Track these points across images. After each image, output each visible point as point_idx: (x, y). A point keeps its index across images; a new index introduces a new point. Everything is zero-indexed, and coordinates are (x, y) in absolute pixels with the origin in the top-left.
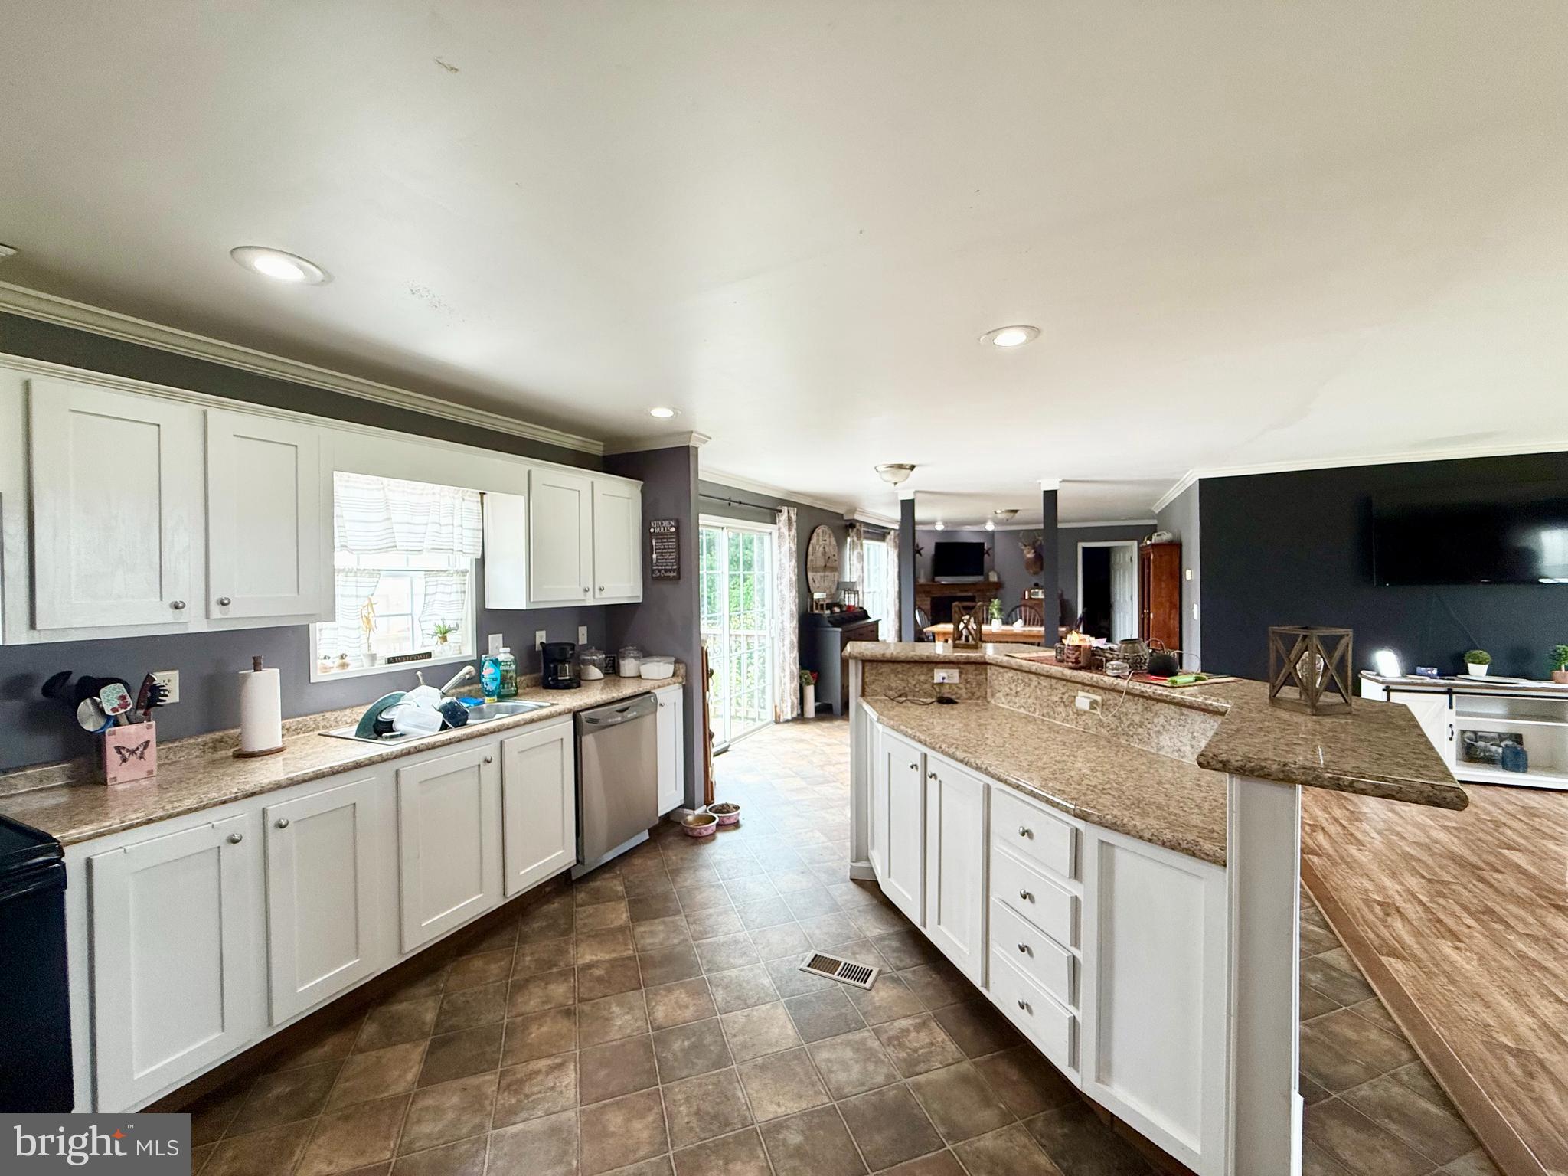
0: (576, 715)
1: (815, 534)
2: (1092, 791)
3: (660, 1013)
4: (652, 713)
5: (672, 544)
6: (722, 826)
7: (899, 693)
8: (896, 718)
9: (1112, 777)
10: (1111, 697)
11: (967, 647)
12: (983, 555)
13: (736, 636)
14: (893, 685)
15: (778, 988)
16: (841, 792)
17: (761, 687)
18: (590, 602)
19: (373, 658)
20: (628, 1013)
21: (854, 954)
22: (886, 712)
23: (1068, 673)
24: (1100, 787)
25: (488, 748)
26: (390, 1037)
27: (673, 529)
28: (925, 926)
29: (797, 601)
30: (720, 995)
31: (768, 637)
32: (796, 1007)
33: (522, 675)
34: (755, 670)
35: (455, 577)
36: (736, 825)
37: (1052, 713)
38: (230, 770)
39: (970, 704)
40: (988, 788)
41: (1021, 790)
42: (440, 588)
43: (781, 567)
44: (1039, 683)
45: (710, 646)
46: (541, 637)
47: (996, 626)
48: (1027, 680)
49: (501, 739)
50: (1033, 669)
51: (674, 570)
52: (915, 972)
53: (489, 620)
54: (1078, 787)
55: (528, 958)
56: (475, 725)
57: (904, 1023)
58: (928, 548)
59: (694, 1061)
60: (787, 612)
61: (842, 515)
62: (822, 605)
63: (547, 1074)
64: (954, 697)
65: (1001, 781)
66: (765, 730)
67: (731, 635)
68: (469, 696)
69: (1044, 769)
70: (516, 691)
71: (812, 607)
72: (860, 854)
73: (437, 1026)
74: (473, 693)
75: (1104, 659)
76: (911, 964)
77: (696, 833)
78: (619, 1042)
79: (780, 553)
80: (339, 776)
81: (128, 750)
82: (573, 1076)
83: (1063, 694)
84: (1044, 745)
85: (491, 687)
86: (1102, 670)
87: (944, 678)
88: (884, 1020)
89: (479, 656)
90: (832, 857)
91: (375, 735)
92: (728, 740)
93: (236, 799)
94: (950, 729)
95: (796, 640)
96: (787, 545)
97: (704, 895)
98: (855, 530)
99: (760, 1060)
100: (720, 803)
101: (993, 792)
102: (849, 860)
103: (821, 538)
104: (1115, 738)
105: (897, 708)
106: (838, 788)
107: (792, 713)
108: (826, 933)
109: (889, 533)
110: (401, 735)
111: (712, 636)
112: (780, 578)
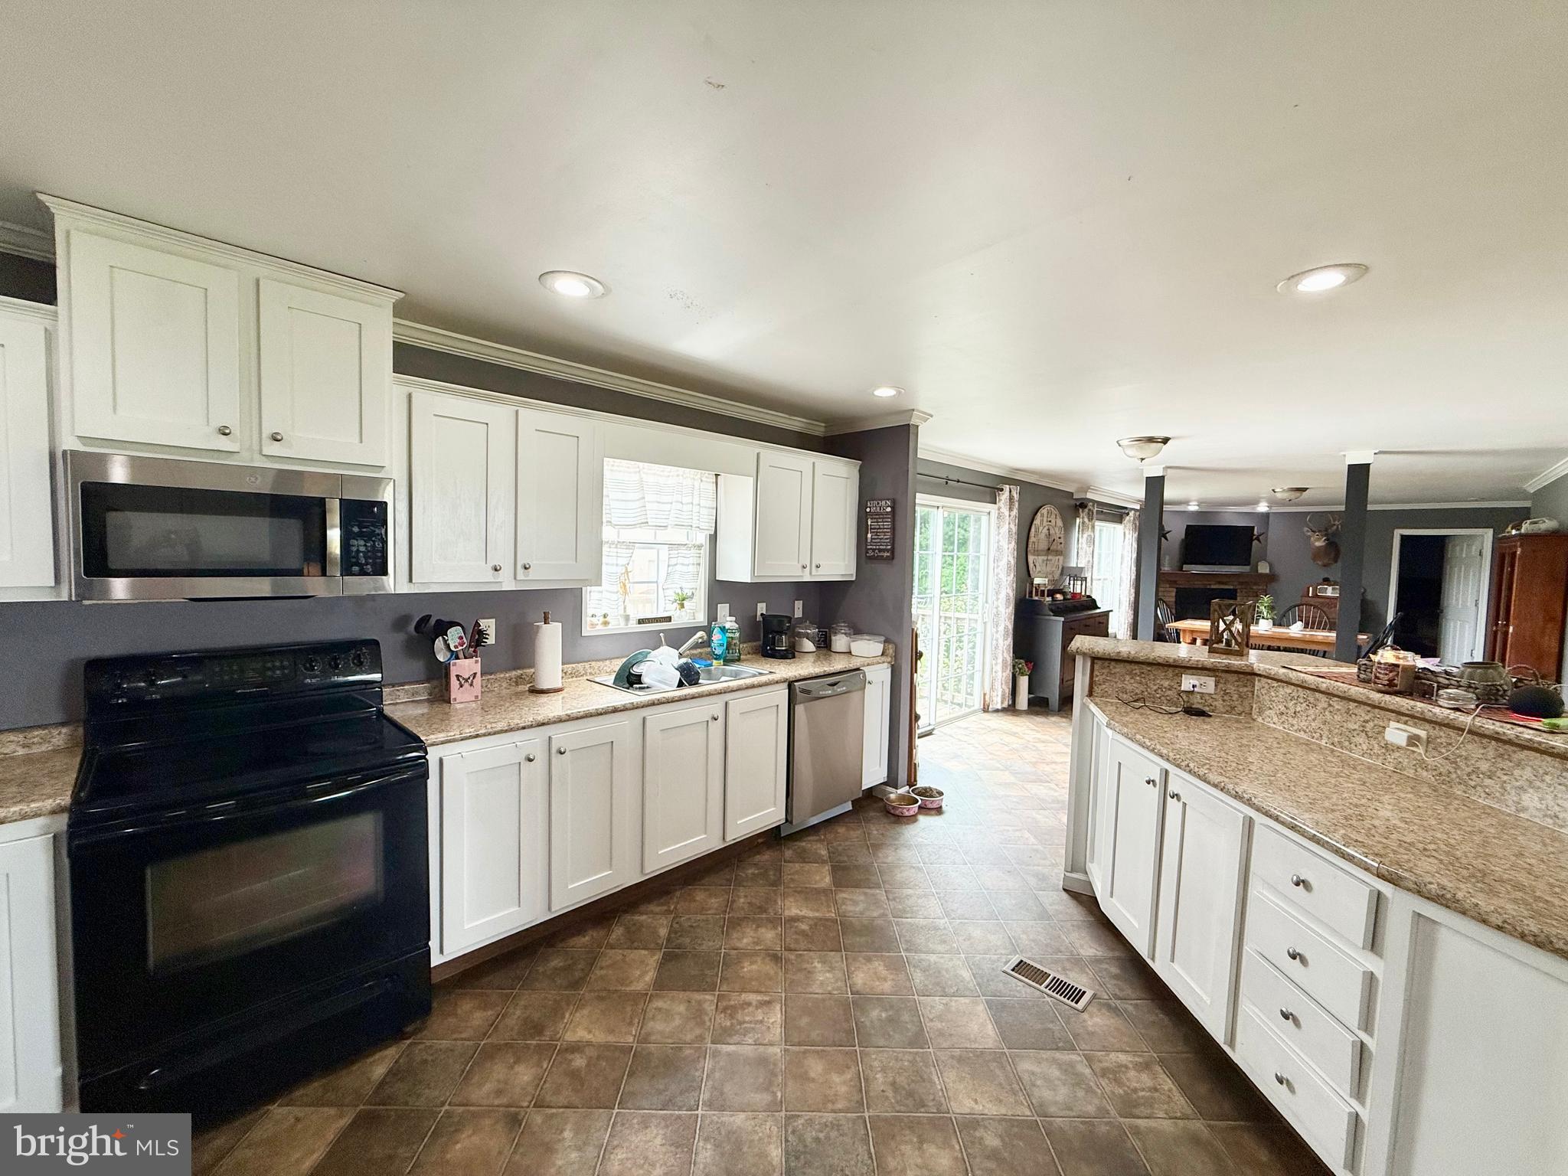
0: (791, 685)
1: (1039, 514)
2: (1406, 849)
3: (860, 979)
4: (861, 689)
5: (888, 524)
6: (924, 809)
7: (1136, 697)
8: (1130, 726)
9: (1439, 835)
10: (1442, 734)
11: (1228, 652)
12: (1252, 540)
13: (946, 617)
14: (1129, 688)
15: (978, 984)
16: (1056, 794)
17: (969, 672)
18: (807, 578)
19: (627, 618)
20: (829, 971)
21: (1064, 969)
22: (1117, 718)
23: (1376, 697)
24: (1421, 846)
25: (715, 706)
26: (634, 940)
27: (889, 509)
28: (1153, 959)
29: (1015, 585)
30: (918, 977)
31: (980, 621)
32: (998, 1009)
33: (744, 642)
34: (964, 654)
35: (693, 551)
36: (939, 811)
37: (1347, 743)
38: (527, 702)
39: (1229, 720)
40: (1250, 823)
41: (1298, 832)
42: (680, 560)
43: (999, 548)
44: (1330, 705)
45: (920, 627)
46: (762, 608)
47: (1263, 627)
48: (1312, 700)
49: (727, 700)
50: (1323, 687)
51: (888, 551)
52: (1135, 1004)
53: (720, 591)
54: (1384, 841)
55: (742, 900)
56: (706, 685)
57: (1123, 1058)
58: (1176, 531)
59: (891, 1033)
60: (1003, 596)
61: (1072, 493)
62: (1043, 592)
63: (757, 1008)
64: (1206, 709)
65: (1270, 816)
66: (973, 718)
67: (940, 617)
68: (700, 657)
69: (1333, 811)
70: (739, 657)
71: (1031, 593)
72: (1076, 863)
73: (669, 940)
74: (703, 656)
75: (1435, 685)
76: (1133, 996)
77: (897, 813)
78: (820, 996)
79: (999, 534)
80: (600, 717)
81: (464, 679)
82: (779, 1016)
83: (1366, 722)
84: (1333, 781)
85: (718, 651)
86: (1430, 699)
87: (1194, 686)
88: (1099, 1048)
89: (710, 623)
90: (1042, 862)
91: (627, 685)
92: (933, 722)
93: (531, 726)
94: (1202, 746)
95: (1011, 627)
96: (1007, 526)
97: (904, 874)
98: (1086, 510)
99: (957, 1052)
100: (923, 786)
101: (1257, 830)
102: (1062, 868)
103: (1045, 519)
104: (1442, 787)
105: (1132, 714)
106: (1053, 789)
107: (1002, 703)
108: (1033, 941)
109: (1128, 514)
110: (648, 687)
111: (921, 617)
112: (996, 560)
